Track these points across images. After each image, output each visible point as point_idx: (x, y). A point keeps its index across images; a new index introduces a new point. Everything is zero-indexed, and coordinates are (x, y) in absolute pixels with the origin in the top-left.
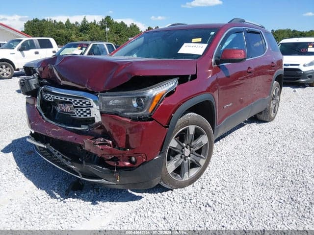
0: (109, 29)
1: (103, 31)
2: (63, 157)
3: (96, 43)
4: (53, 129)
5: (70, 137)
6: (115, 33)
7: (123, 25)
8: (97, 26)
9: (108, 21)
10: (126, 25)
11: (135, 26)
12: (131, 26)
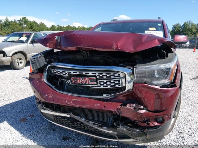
0: (25, 26)
1: (21, 27)
2: (94, 124)
3: (36, 33)
4: (73, 100)
5: (97, 105)
6: (30, 28)
7: (35, 23)
8: (16, 23)
9: (24, 20)
10: (37, 23)
11: (43, 24)
12: (40, 24)
